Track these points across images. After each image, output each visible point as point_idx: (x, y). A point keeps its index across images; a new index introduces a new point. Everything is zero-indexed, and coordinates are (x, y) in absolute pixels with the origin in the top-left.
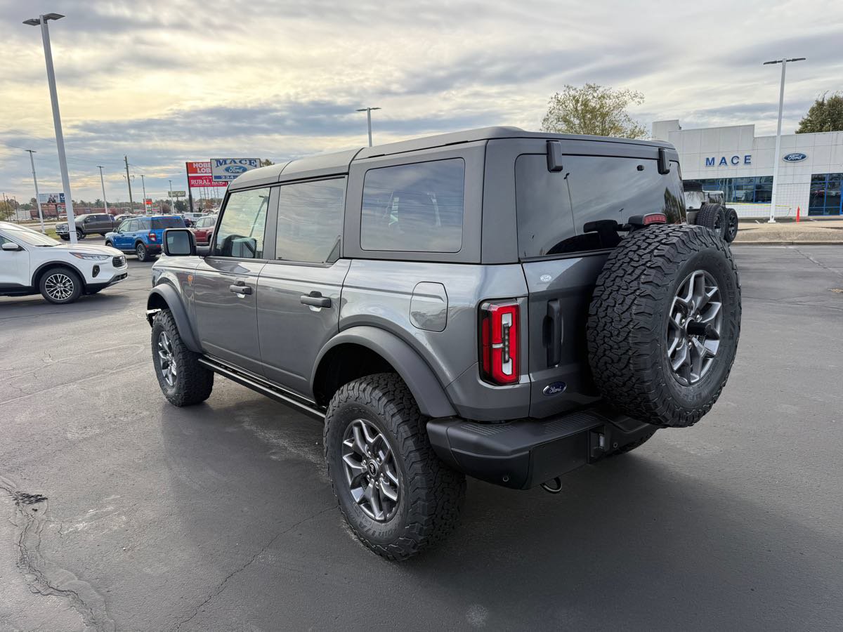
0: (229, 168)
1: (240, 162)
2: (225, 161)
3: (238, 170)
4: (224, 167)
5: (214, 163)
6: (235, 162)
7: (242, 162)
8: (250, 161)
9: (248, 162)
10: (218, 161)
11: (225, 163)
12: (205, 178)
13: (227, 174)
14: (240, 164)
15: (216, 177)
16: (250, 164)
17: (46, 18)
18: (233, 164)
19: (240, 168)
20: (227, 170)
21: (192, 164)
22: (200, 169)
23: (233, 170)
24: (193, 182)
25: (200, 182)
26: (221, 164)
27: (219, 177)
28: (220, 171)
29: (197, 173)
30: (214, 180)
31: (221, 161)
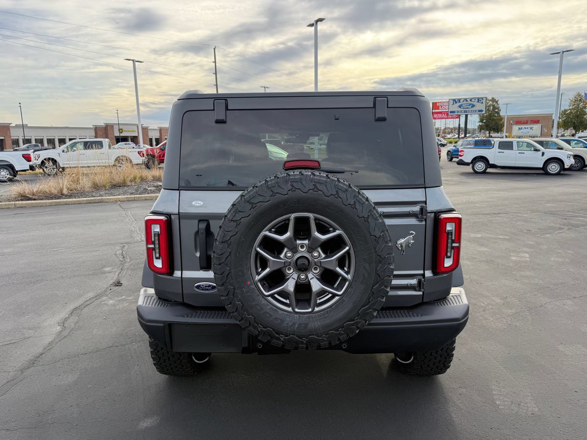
0: (462, 105)
1: (471, 100)
2: (459, 100)
3: (468, 106)
4: (458, 104)
5: (452, 102)
6: (467, 101)
7: (472, 100)
8: (478, 100)
9: (477, 100)
10: (454, 100)
11: (459, 102)
12: (444, 113)
13: (459, 109)
14: (470, 102)
15: (451, 112)
16: (478, 102)
17: (317, 21)
18: (465, 102)
19: (470, 104)
20: (460, 107)
21: (436, 103)
22: (442, 106)
23: (465, 106)
24: (435, 116)
25: (440, 115)
26: (456, 103)
27: (453, 112)
28: (455, 108)
29: (439, 109)
30: (449, 114)
31: (457, 100)
